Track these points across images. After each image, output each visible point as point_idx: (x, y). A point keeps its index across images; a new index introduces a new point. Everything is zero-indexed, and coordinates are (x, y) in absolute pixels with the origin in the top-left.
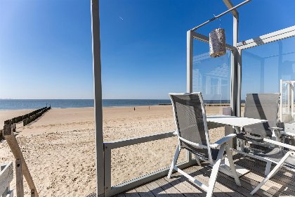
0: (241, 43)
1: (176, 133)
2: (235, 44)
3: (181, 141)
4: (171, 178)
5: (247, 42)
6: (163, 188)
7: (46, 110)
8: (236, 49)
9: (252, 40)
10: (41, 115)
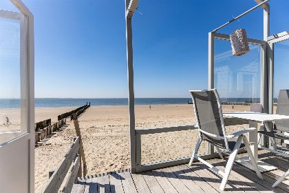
0: (273, 37)
1: (197, 126)
2: (265, 39)
3: (201, 133)
4: (192, 165)
5: (279, 35)
6: (184, 172)
7: (86, 107)
8: (266, 43)
9: (285, 33)
10: (82, 112)
